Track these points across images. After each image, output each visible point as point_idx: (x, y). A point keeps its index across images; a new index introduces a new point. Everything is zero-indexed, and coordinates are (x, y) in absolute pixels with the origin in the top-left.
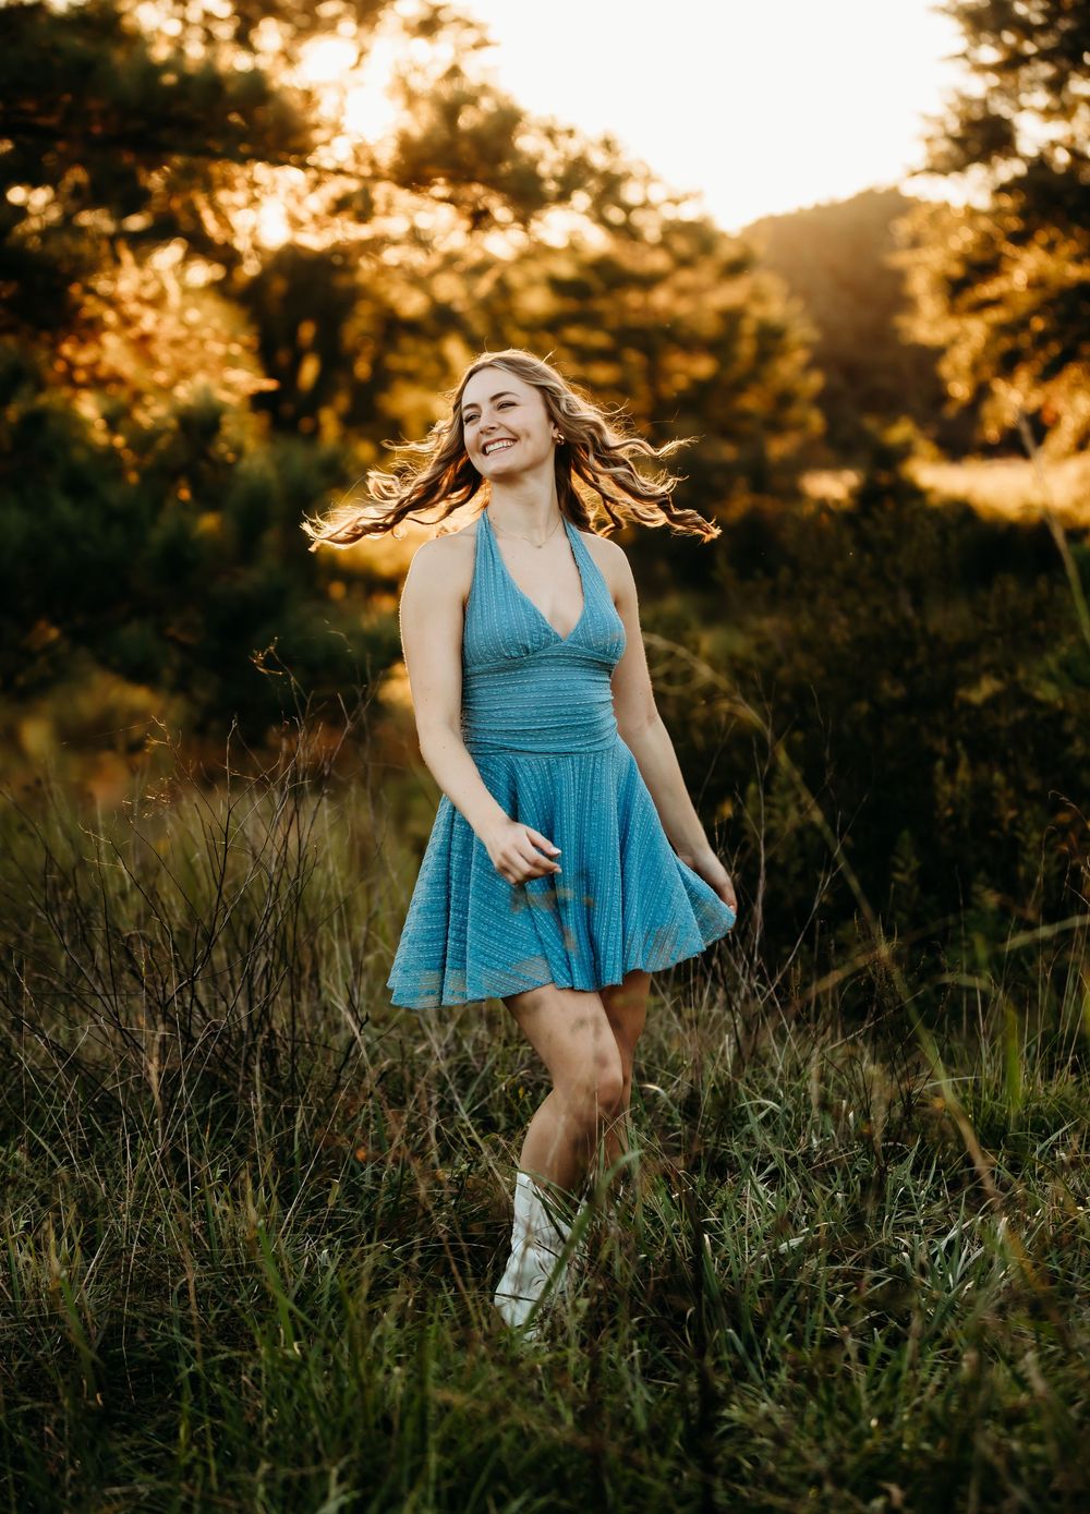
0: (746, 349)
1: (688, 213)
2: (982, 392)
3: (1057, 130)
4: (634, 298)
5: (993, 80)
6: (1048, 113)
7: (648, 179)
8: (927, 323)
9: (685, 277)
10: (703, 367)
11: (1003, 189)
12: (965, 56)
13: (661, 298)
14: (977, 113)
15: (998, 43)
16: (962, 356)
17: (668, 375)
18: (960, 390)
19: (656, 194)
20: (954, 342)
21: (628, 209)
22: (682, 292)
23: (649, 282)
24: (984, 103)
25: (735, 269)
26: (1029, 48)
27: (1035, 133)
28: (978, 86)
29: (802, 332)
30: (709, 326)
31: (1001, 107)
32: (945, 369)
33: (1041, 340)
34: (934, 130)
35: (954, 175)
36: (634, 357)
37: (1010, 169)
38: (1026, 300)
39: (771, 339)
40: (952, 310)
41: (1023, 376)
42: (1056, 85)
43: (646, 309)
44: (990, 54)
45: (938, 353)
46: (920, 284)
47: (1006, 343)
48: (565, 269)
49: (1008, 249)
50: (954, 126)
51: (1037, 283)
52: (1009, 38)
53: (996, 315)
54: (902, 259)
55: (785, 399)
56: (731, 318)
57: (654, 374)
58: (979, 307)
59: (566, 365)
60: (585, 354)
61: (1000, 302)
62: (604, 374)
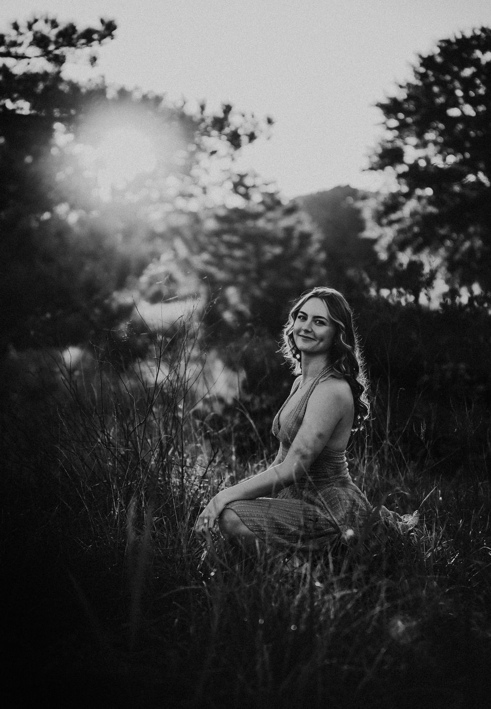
0: (295, 242)
1: (271, 189)
2: (392, 257)
3: (421, 152)
4: (250, 223)
5: (396, 133)
6: (417, 147)
7: (255, 176)
8: (371, 231)
9: (271, 215)
10: (277, 250)
11: (400, 176)
12: (384, 123)
13: (261, 223)
14: (389, 146)
15: (397, 119)
16: (384, 242)
17: (264, 254)
18: (383, 256)
19: (258, 182)
20: (381, 237)
21: (247, 188)
22: (269, 220)
23: (256, 216)
24: (392, 142)
25: (291, 210)
26: (409, 120)
27: (411, 154)
28: (390, 135)
29: (317, 236)
30: (281, 235)
31: (399, 143)
32: (377, 248)
33: (416, 235)
34: (371, 152)
35: (380, 171)
36: (250, 247)
37: (402, 168)
38: (408, 222)
39: (305, 238)
40: (380, 224)
41: (409, 251)
42: (420, 135)
43: (255, 227)
44: (394, 123)
45: (374, 241)
46: (367, 214)
47: (402, 237)
48: (222, 213)
49: (402, 199)
50: (380, 150)
51: (413, 214)
52: (401, 116)
53: (396, 227)
54: (359, 204)
55: (311, 263)
56: (289, 230)
57: (258, 253)
58: (391, 223)
59: (223, 250)
60: (231, 246)
61: (399, 221)
62: (238, 253)
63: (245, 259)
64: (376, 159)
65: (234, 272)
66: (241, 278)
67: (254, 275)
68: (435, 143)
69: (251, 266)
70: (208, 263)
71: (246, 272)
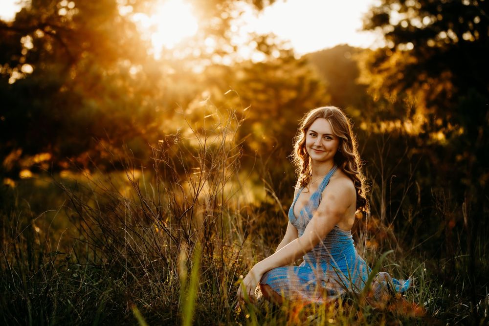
0: (306, 88)
1: (287, 47)
3: (403, 16)
4: (271, 73)
6: (400, 12)
7: (274, 37)
8: (365, 78)
9: (287, 67)
10: (292, 94)
11: (388, 35)
13: (279, 73)
14: (379, 12)
17: (282, 97)
18: (376, 97)
19: (277, 42)
20: (372, 82)
21: (268, 46)
22: (286, 71)
23: (276, 68)
24: (380, 8)
25: (303, 63)
27: (396, 17)
29: (324, 83)
30: (295, 82)
31: (386, 9)
33: (400, 81)
34: (365, 17)
36: (271, 92)
37: (389, 29)
38: (394, 70)
39: (314, 85)
40: (373, 73)
42: (402, 2)
43: (274, 77)
45: (368, 86)
46: (362, 65)
47: (390, 82)
48: (249, 66)
50: (372, 15)
51: (398, 64)
53: (385, 74)
54: (356, 57)
56: (301, 79)
57: (278, 97)
58: (380, 72)
59: (250, 95)
60: (256, 91)
61: (387, 70)
62: (262, 97)
63: (268, 101)
64: (368, 22)
65: (259, 112)
66: (265, 117)
67: (274, 114)
68: (414, 8)
69: (273, 106)
70: (238, 105)
71: (268, 111)
